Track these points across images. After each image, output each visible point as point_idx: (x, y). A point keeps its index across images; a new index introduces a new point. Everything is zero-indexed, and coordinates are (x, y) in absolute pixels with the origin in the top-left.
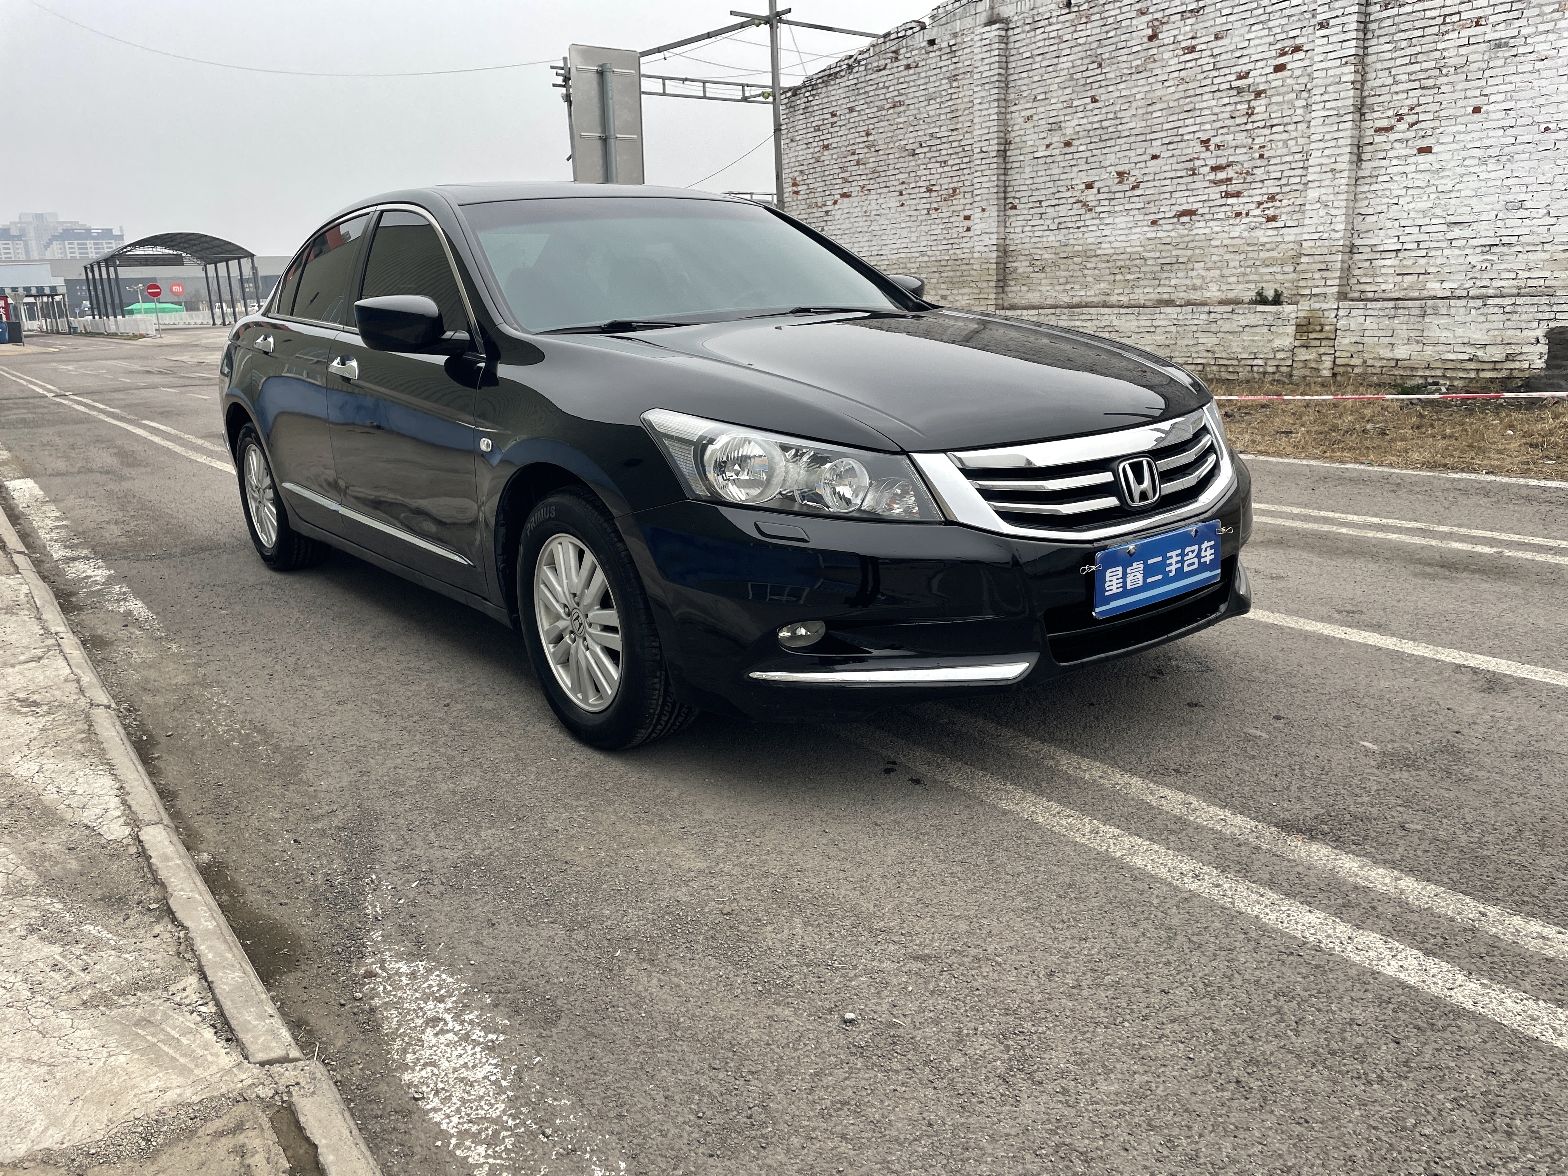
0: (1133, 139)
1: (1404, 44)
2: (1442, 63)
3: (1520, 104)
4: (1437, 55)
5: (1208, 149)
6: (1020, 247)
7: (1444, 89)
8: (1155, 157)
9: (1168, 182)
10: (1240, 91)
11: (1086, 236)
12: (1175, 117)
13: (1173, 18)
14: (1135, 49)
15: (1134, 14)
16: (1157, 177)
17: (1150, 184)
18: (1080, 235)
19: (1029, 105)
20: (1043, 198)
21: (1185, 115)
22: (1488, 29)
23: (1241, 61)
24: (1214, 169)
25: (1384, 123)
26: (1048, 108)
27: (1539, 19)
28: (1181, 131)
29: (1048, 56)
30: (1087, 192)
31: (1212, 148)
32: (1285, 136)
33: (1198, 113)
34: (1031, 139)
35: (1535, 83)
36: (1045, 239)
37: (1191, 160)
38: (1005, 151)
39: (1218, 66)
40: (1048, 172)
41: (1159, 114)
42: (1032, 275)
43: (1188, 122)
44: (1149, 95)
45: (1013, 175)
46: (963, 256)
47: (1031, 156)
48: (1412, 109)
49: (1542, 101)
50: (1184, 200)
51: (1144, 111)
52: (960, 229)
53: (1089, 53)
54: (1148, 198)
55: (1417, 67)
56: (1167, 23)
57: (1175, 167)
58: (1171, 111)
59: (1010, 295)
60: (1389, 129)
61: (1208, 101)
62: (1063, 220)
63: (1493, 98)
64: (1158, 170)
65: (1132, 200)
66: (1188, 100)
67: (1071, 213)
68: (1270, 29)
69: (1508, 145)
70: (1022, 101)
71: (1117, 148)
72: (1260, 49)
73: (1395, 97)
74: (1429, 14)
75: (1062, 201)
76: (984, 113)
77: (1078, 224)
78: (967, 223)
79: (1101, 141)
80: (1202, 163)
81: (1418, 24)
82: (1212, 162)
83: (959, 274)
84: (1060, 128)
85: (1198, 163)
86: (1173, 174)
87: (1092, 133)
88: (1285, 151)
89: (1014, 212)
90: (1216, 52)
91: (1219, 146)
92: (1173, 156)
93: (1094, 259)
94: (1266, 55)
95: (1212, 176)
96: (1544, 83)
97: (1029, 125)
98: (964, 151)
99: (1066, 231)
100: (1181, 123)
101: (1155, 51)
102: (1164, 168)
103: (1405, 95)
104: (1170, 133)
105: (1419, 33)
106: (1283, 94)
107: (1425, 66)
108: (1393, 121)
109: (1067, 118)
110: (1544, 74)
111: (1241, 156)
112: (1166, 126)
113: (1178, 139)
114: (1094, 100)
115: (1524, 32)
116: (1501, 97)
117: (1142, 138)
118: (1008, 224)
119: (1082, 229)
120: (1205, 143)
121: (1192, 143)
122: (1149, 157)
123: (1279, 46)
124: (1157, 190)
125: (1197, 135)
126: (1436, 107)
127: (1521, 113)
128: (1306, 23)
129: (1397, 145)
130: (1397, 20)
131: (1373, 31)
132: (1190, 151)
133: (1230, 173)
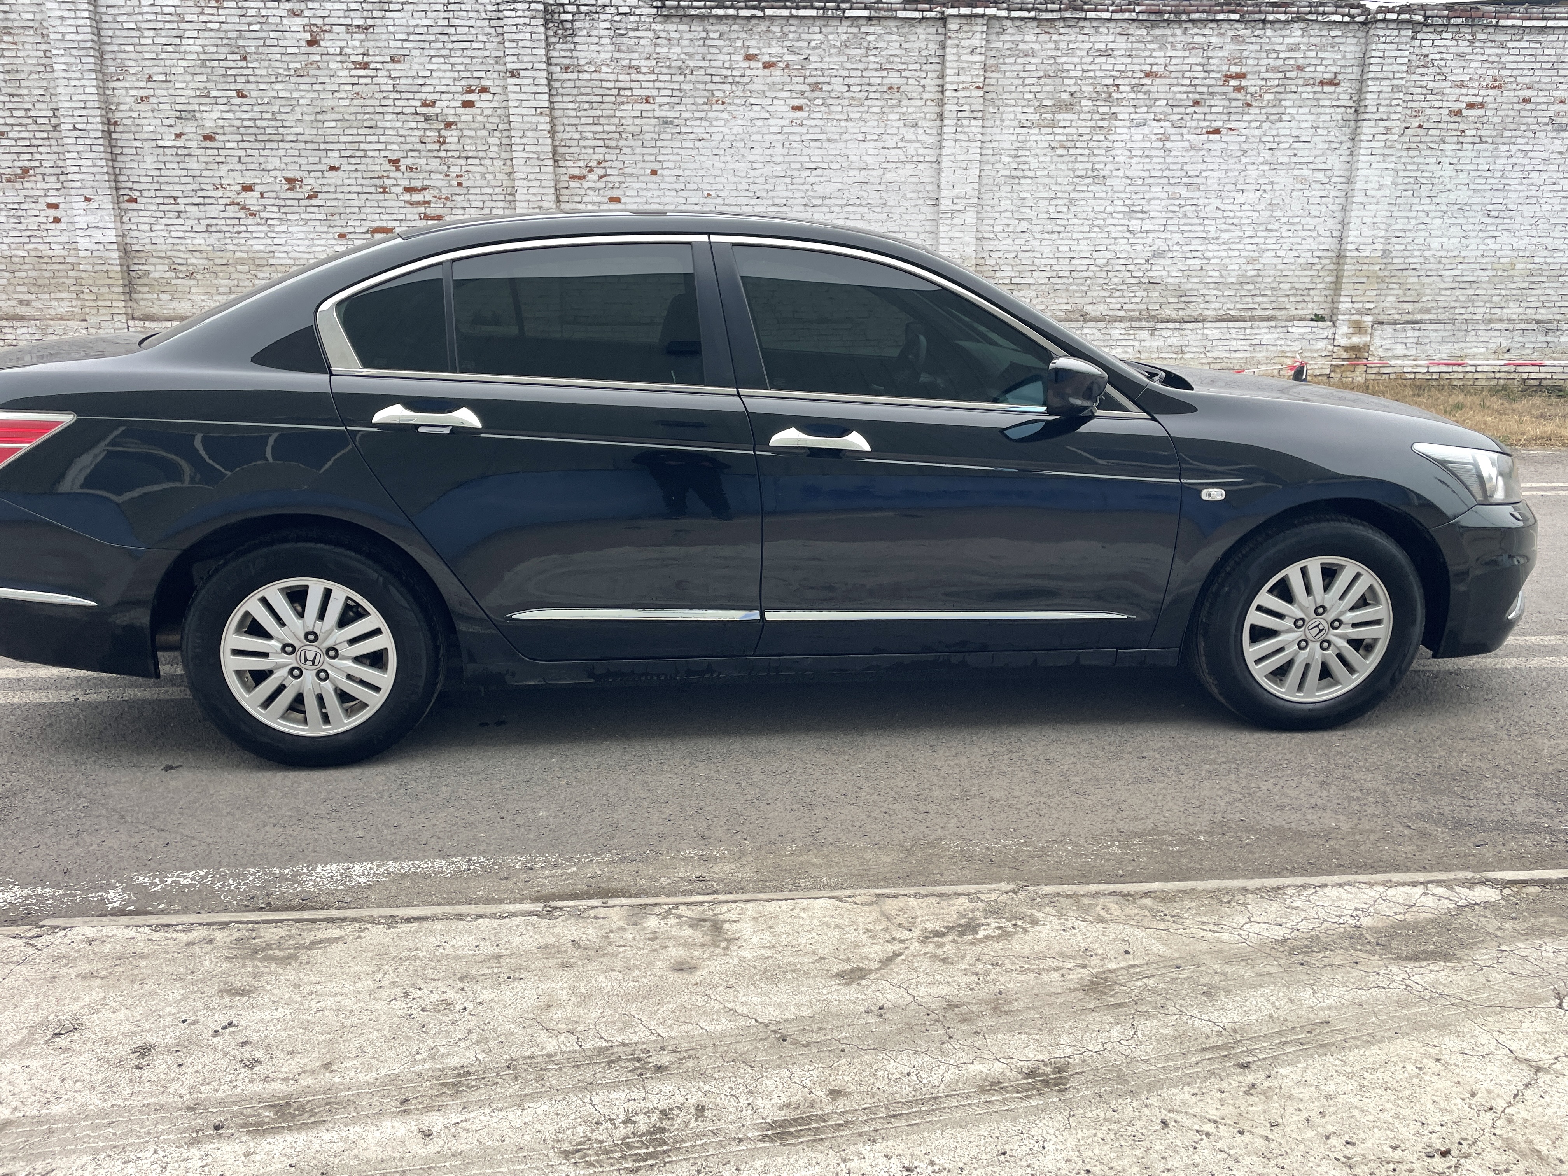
0: (302, 145)
1: (586, 106)
2: (621, 129)
3: (687, 173)
4: (616, 121)
5: (398, 169)
6: (148, 247)
7: (625, 150)
8: (332, 168)
9: (354, 196)
10: (427, 118)
11: (250, 242)
12: (355, 131)
13: (336, 29)
14: (290, 50)
15: (285, 13)
16: (339, 189)
17: (332, 196)
18: (243, 241)
19: (142, 84)
20: (179, 194)
21: (367, 131)
22: (656, 107)
23: (424, 89)
24: (407, 190)
25: (577, 172)
26: (172, 92)
27: (694, 108)
28: (362, 146)
29: (164, 33)
30: (244, 194)
31: (403, 168)
32: (481, 169)
33: (381, 131)
34: (150, 125)
35: (697, 158)
36: (188, 241)
37: (379, 178)
38: (110, 133)
39: (398, 88)
40: (182, 166)
41: (333, 124)
42: (173, 282)
43: (369, 138)
44: (315, 103)
45: (125, 162)
46: (51, 253)
47: (154, 144)
48: (599, 163)
49: (703, 172)
50: (377, 217)
51: (312, 118)
52: (44, 220)
53: (225, 41)
54: (331, 210)
55: (599, 128)
56: (330, 31)
57: (360, 181)
58: (347, 124)
59: (142, 303)
60: (583, 177)
61: (389, 121)
62: (214, 222)
63: (665, 165)
64: (340, 182)
65: (309, 209)
66: (367, 116)
67: (223, 215)
68: (453, 65)
69: (681, 204)
70: (129, 78)
71: (281, 153)
72: (444, 82)
73: (583, 151)
74: (605, 84)
75: (207, 201)
76: (73, 83)
77: (237, 229)
78: (53, 213)
79: (256, 140)
80: (394, 182)
81: (597, 91)
82: (406, 183)
83: (47, 274)
84: (194, 118)
85: (388, 182)
86: (359, 189)
87: (242, 130)
88: (484, 183)
89: (133, 206)
90: (394, 74)
91: (411, 169)
92: (356, 170)
93: (267, 269)
94: (453, 89)
95: (407, 197)
96: (703, 158)
97: (143, 107)
98: (36, 123)
99: (221, 235)
100: (362, 138)
101: (318, 58)
102: (347, 182)
103: (592, 151)
104: (349, 146)
105: (599, 99)
106: (476, 130)
107: (607, 128)
108: (585, 171)
109: (202, 108)
110: (703, 151)
111: (436, 180)
112: (343, 139)
113: (361, 154)
114: (241, 94)
115: (685, 115)
116: (672, 165)
117: (316, 146)
118: (125, 219)
119: (243, 235)
120: (395, 162)
121: (378, 161)
122: (326, 168)
123: (463, 83)
124: (341, 203)
125: (383, 153)
126: (619, 165)
127: (688, 179)
128: (490, 68)
129: (590, 192)
130: (578, 83)
131: (557, 89)
132: (377, 168)
133: (427, 196)
